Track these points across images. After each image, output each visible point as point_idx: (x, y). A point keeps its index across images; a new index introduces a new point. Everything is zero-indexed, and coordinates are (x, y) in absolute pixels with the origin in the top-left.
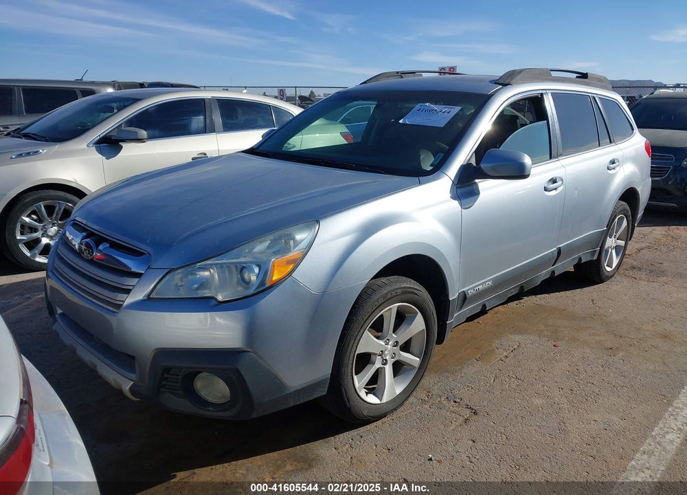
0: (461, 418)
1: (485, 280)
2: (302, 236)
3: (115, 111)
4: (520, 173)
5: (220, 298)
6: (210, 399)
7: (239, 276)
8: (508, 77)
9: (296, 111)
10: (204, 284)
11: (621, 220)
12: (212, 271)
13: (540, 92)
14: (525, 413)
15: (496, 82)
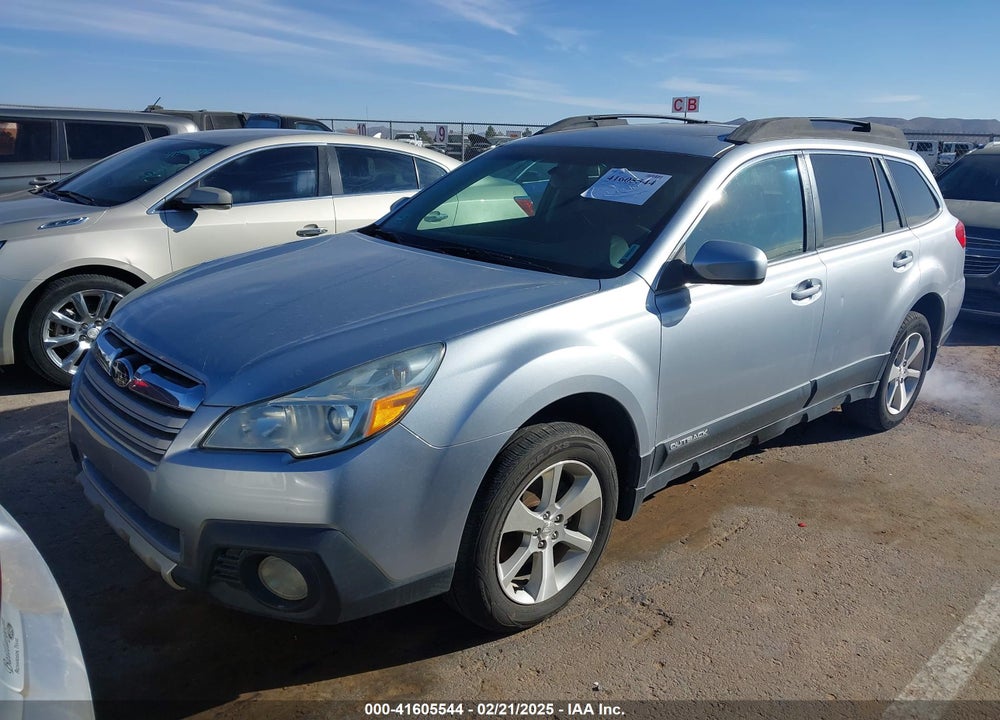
0: (649, 629)
1: (696, 429)
2: (419, 365)
3: (191, 162)
4: (750, 275)
5: (298, 451)
6: (280, 593)
7: (327, 421)
8: (746, 131)
9: (450, 165)
10: (278, 431)
11: (914, 340)
12: (288, 411)
13: (793, 153)
14: (743, 625)
15: (727, 139)
